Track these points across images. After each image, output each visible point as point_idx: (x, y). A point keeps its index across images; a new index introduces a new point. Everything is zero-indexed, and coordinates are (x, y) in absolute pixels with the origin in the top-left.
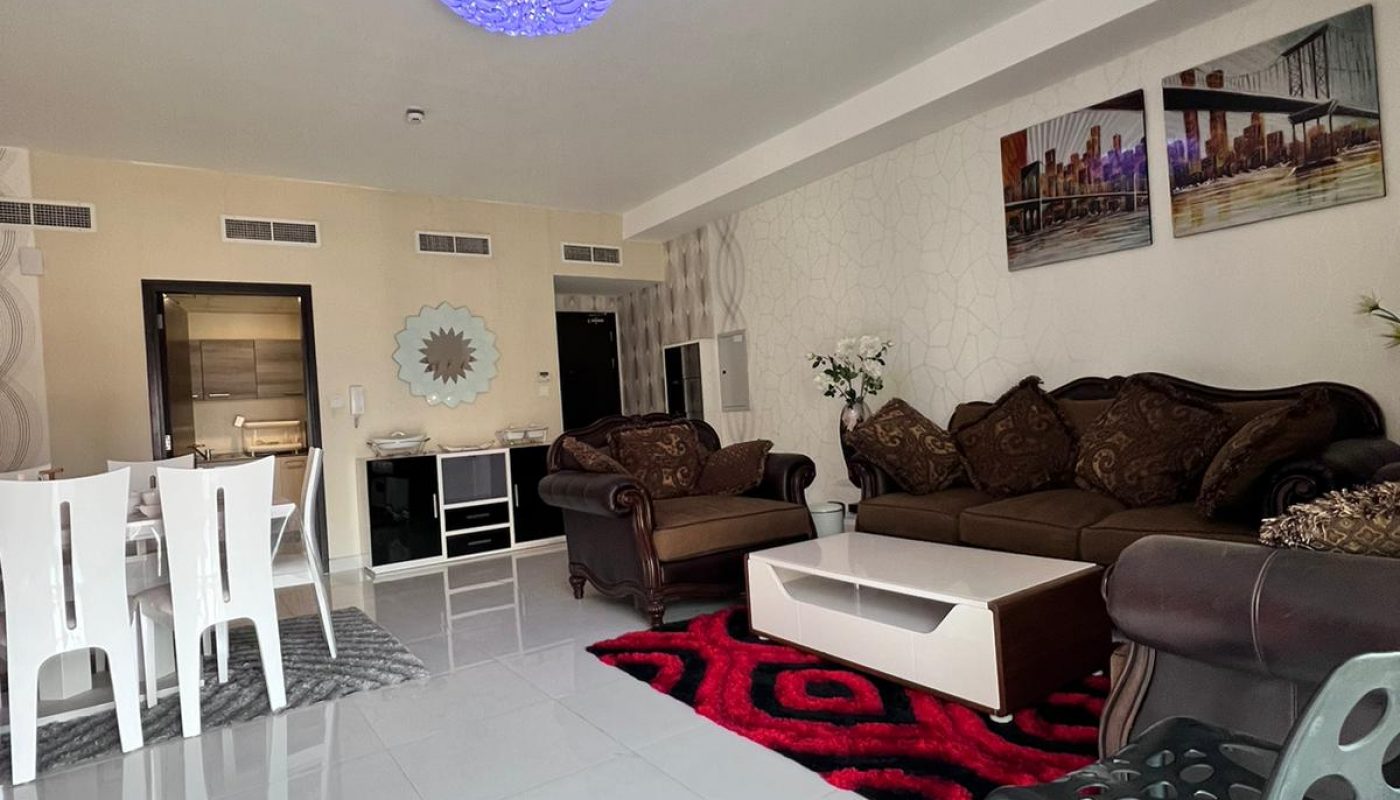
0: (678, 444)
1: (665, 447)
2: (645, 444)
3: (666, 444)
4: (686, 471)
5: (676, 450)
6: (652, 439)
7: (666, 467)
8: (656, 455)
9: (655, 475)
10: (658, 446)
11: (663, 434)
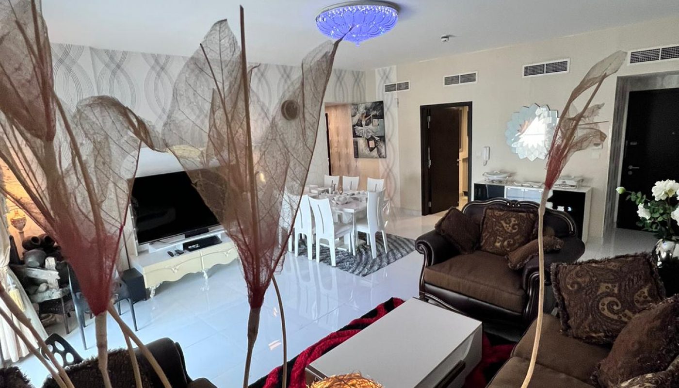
0: (514, 225)
1: (505, 225)
2: (494, 220)
3: (507, 223)
4: (512, 242)
5: (510, 228)
6: (499, 218)
7: (500, 236)
8: (498, 228)
9: (493, 238)
10: (500, 223)
11: (508, 217)
